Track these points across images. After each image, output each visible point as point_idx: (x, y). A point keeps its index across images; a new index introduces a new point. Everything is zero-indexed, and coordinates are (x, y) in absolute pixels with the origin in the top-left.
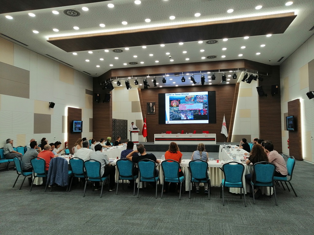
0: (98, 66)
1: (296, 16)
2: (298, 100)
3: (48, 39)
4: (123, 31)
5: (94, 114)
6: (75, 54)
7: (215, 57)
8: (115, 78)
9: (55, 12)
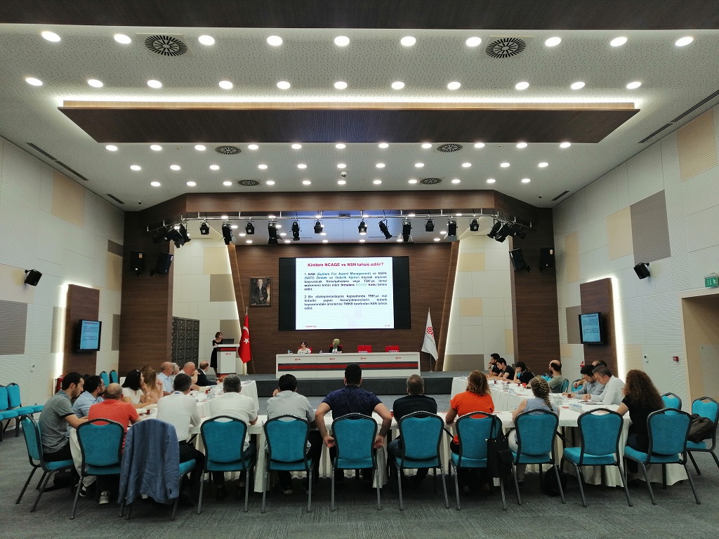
0: (156, 184)
1: (638, 111)
2: (608, 281)
3: (61, 105)
4: (271, 104)
5: (124, 305)
6: (112, 148)
7: (438, 181)
8: (194, 215)
9: (122, 37)
